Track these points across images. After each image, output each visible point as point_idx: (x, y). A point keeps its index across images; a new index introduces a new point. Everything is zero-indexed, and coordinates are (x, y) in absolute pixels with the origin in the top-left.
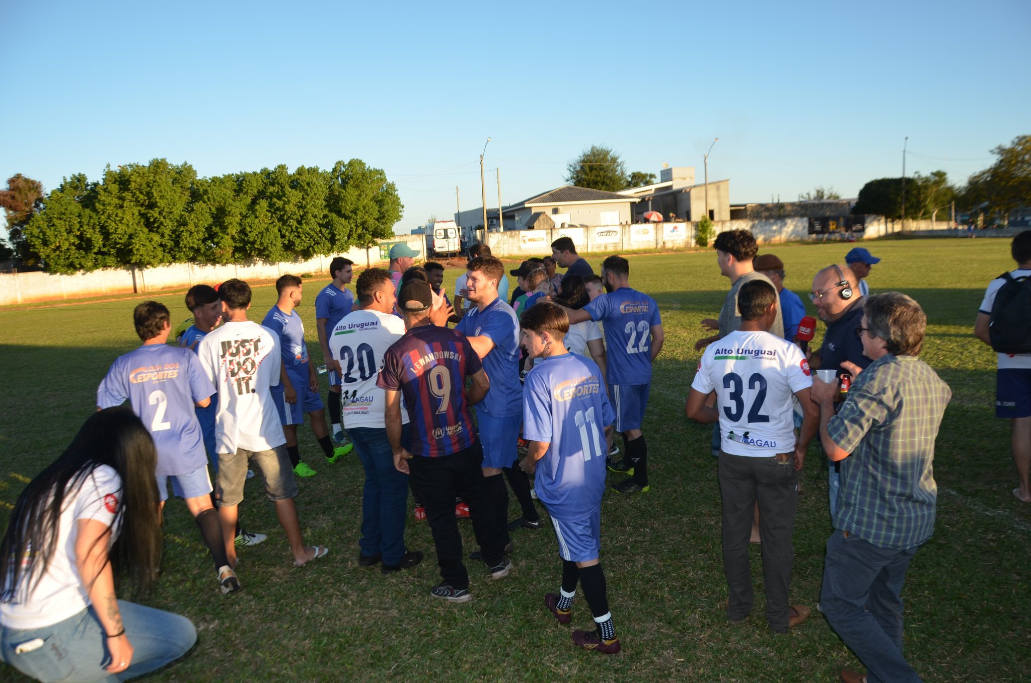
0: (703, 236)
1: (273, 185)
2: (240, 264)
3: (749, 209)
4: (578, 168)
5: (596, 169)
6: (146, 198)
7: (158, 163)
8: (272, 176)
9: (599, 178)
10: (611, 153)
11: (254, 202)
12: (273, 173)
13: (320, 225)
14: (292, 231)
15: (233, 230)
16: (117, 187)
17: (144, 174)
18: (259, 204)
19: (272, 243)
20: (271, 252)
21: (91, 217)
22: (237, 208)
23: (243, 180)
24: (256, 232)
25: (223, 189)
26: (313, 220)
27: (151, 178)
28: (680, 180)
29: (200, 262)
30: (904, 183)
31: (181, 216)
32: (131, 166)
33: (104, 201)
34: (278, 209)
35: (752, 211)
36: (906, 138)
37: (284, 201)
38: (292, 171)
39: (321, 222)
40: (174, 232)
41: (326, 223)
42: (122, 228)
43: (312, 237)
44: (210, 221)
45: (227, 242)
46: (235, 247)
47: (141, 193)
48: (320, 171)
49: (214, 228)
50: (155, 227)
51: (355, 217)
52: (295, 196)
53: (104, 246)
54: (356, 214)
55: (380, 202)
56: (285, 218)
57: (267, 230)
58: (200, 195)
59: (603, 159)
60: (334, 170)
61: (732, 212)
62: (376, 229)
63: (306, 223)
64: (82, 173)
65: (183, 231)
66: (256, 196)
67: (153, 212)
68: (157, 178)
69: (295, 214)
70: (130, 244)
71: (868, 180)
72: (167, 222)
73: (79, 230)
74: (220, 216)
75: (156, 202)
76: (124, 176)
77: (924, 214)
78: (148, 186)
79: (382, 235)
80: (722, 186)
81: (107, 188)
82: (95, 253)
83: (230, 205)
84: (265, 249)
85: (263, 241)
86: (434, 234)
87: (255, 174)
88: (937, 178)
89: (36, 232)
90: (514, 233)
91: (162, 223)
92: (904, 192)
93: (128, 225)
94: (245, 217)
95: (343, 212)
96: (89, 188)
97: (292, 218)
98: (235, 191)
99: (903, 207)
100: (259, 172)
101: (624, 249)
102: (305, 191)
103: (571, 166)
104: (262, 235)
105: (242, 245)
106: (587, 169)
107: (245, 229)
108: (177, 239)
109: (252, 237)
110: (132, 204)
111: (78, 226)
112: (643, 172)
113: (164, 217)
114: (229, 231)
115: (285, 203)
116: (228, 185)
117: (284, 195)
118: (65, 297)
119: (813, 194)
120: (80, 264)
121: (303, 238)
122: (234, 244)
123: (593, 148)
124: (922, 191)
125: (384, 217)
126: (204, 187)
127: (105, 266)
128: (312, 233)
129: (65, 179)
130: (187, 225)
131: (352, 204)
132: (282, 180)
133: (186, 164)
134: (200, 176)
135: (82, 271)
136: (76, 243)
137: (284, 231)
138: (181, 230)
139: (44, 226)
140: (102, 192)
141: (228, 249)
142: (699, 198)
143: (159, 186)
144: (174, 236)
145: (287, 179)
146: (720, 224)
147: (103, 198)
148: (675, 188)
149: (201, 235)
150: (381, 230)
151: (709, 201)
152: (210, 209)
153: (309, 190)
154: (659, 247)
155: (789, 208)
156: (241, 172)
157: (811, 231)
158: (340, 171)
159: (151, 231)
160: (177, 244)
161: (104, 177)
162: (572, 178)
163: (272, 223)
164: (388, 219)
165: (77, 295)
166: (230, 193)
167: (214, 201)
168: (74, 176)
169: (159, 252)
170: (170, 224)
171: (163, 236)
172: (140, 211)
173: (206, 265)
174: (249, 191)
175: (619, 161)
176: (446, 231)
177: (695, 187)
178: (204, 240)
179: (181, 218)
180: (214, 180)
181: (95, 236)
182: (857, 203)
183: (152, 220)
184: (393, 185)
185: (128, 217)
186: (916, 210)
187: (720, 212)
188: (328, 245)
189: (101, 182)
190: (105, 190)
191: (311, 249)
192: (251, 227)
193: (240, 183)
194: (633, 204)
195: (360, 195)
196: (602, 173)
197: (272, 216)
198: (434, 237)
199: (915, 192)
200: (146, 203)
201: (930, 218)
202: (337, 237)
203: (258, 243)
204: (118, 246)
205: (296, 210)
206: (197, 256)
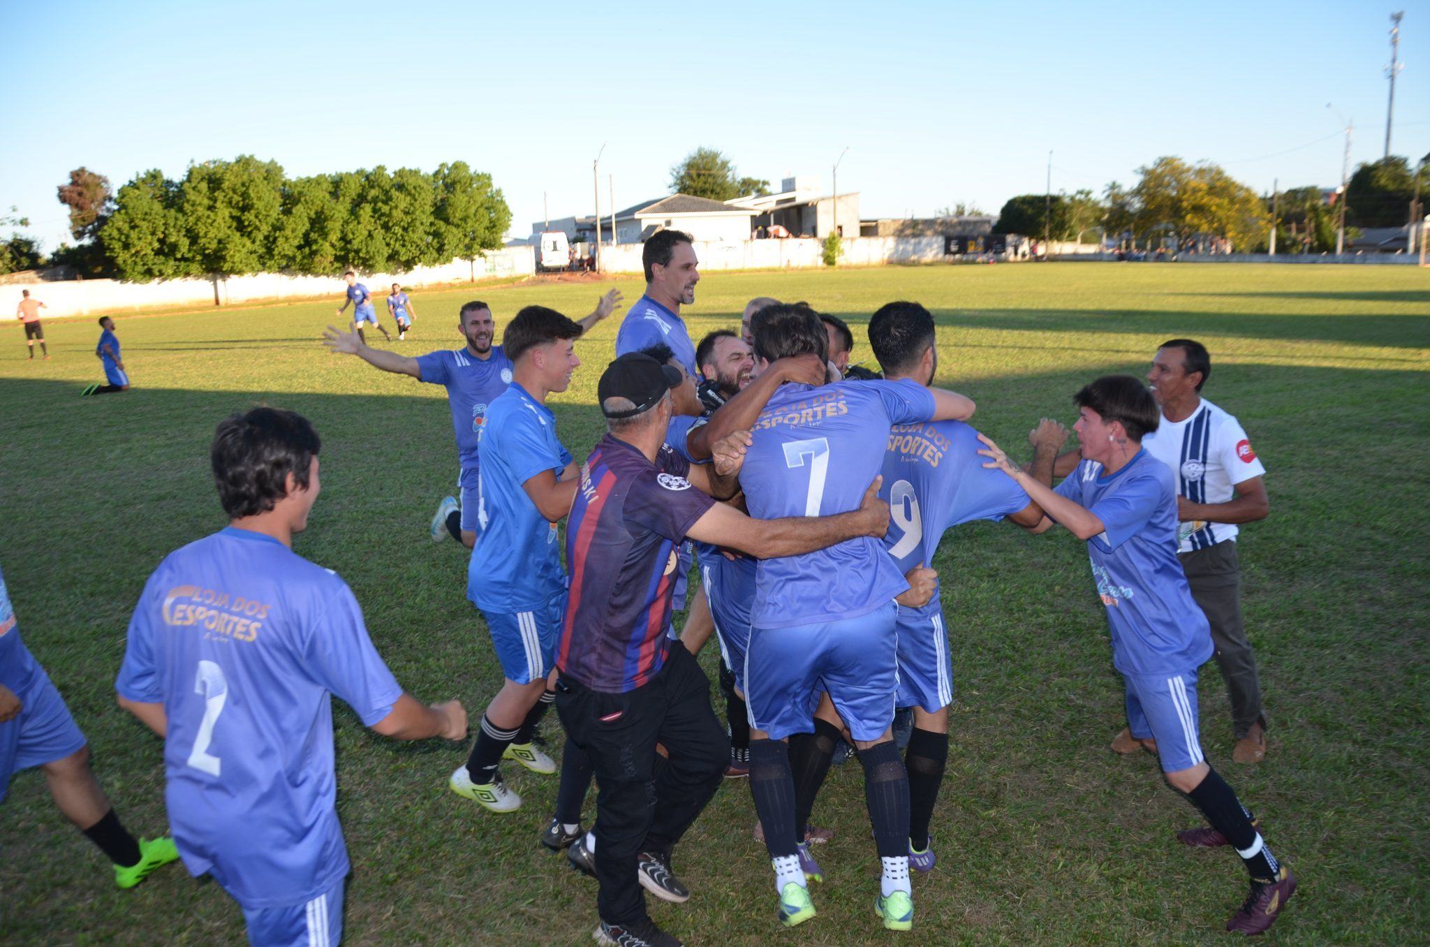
0: (831, 254)
1: (373, 187)
3: (881, 226)
4: (683, 173)
5: (703, 175)
6: (240, 199)
7: (246, 159)
8: (371, 177)
9: (707, 186)
10: (721, 156)
11: (355, 206)
12: (371, 174)
13: (428, 234)
14: (397, 239)
15: (334, 237)
16: (206, 185)
18: (361, 208)
19: (376, 253)
20: (376, 262)
21: (176, 219)
22: (338, 212)
23: (339, 181)
24: (359, 239)
25: (319, 190)
26: (420, 228)
27: (245, 177)
28: (804, 191)
29: (292, 272)
31: (278, 220)
32: (215, 162)
33: (192, 201)
34: (383, 215)
35: (884, 229)
37: (390, 206)
38: (390, 172)
39: (428, 230)
40: (266, 238)
41: (434, 231)
42: (212, 232)
43: (417, 246)
44: (308, 226)
45: (327, 250)
46: (335, 255)
47: (235, 193)
48: (422, 174)
49: (312, 234)
50: (248, 232)
51: (463, 224)
52: (402, 201)
53: (190, 251)
54: (465, 222)
55: (490, 209)
56: (390, 224)
57: (372, 237)
58: (295, 197)
59: (711, 163)
60: (436, 174)
61: (862, 228)
62: (485, 239)
63: (413, 231)
64: (158, 168)
65: (278, 237)
66: (355, 200)
67: (248, 215)
69: (402, 221)
70: (223, 249)
71: (1011, 196)
72: (262, 226)
73: (162, 233)
74: (318, 222)
75: (252, 204)
76: (212, 173)
77: (1070, 235)
78: (243, 186)
79: (490, 246)
80: (852, 198)
82: (176, 260)
83: (330, 209)
84: (369, 259)
85: (367, 249)
86: (543, 246)
87: (350, 174)
89: (115, 234)
90: (628, 246)
91: (256, 227)
92: (1048, 210)
93: (219, 228)
94: (347, 222)
95: (452, 219)
97: (398, 225)
98: (332, 193)
99: (1047, 227)
100: (354, 172)
101: (747, 267)
103: (674, 170)
105: (343, 253)
106: (694, 174)
107: (346, 236)
108: (270, 244)
109: (356, 244)
110: (224, 205)
111: (162, 229)
112: (755, 178)
113: (260, 221)
114: (329, 237)
115: (391, 208)
116: (324, 186)
117: (390, 199)
119: (953, 210)
120: (158, 271)
121: (409, 247)
122: (334, 252)
123: (700, 150)
124: (1067, 210)
125: (494, 226)
126: (298, 189)
127: (187, 274)
128: (419, 242)
130: (284, 230)
131: (461, 211)
132: (384, 182)
133: (272, 161)
134: (291, 176)
135: (159, 280)
136: (157, 248)
137: (388, 240)
138: (277, 235)
139: (126, 228)
141: (327, 258)
142: (826, 212)
144: (267, 242)
145: (389, 181)
146: (849, 241)
147: (193, 198)
148: (799, 201)
149: (296, 243)
150: (491, 240)
151: (837, 216)
152: (308, 213)
153: (416, 194)
154: (783, 265)
155: (924, 225)
156: (336, 172)
157: (947, 251)
158: (443, 173)
159: (242, 235)
160: (269, 250)
161: (187, 174)
162: (675, 184)
163: (376, 230)
164: (498, 228)
165: (151, 306)
166: (329, 196)
167: (313, 204)
168: (148, 171)
169: (250, 260)
170: (265, 228)
171: (255, 241)
172: (232, 213)
173: (296, 275)
174: (348, 194)
175: (730, 165)
176: (555, 243)
177: (823, 199)
178: (300, 247)
179: (277, 222)
180: (309, 180)
181: (180, 239)
182: (999, 221)
183: (246, 223)
184: (500, 191)
185: (219, 220)
186: (1060, 230)
187: (849, 228)
188: (435, 255)
189: (184, 180)
190: (192, 189)
191: (414, 260)
192: (353, 234)
193: (337, 185)
194: (753, 217)
195: (469, 201)
196: (710, 180)
197: (375, 222)
198: (543, 250)
199: (1060, 212)
200: (241, 205)
201: (1075, 240)
202: (446, 247)
203: (364, 251)
204: (207, 252)
205: (401, 215)
206: (288, 266)
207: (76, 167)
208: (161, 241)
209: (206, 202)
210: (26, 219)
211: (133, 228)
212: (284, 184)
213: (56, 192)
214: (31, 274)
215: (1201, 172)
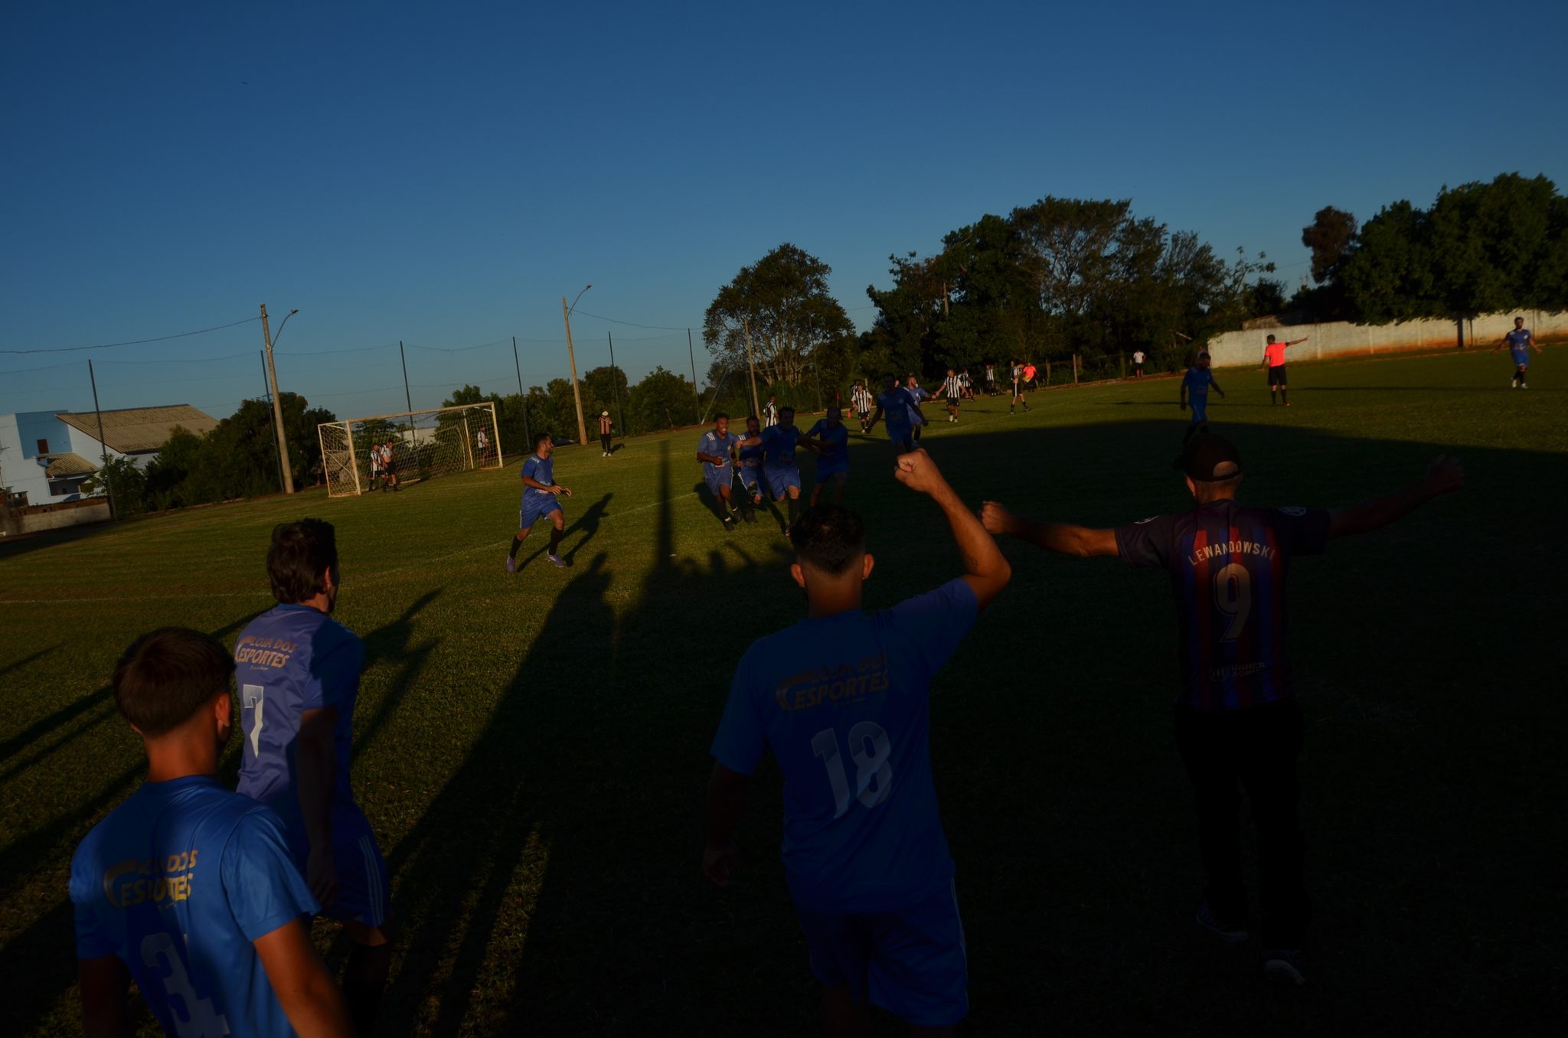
6: (1497, 225)
16: (1458, 213)
21: (1422, 253)
27: (1506, 199)
31: (1542, 246)
32: (1469, 186)
40: (1525, 268)
42: (1461, 266)
47: (1492, 219)
50: (1503, 262)
53: (1434, 287)
64: (1406, 199)
67: (1505, 243)
70: (1472, 284)
72: (1521, 255)
75: (1511, 230)
76: (1469, 199)
78: (1502, 210)
81: (1444, 216)
82: (1420, 298)
89: (1356, 273)
91: (1514, 256)
93: (1469, 261)
108: (1529, 275)
110: (1478, 233)
111: (1406, 265)
113: (1519, 249)
118: (1372, 352)
127: (1427, 315)
129: (1384, 208)
130: (1548, 258)
133: (1540, 175)
135: (1396, 321)
136: (1399, 286)
138: (1539, 264)
139: (1367, 266)
140: (1440, 221)
143: (1517, 209)
144: (1525, 272)
147: (1442, 229)
159: (1496, 267)
160: (1528, 282)
161: (1436, 202)
165: (1387, 349)
168: (1395, 203)
169: (1505, 295)
170: (1525, 257)
171: (1511, 273)
172: (1486, 242)
179: (1541, 248)
181: (1425, 275)
183: (1502, 253)
185: (1470, 251)
189: (1433, 209)
200: (1497, 231)
204: (1453, 287)
206: (1550, 302)
207: (1322, 207)
208: (1402, 278)
209: (1456, 231)
210: (1273, 264)
211: (1375, 264)
212: (1553, 202)
213: (1301, 234)
214: (1272, 319)
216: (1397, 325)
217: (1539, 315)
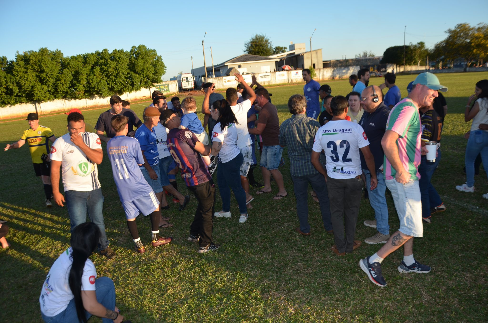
1: (102, 59)
2: (88, 99)
3: (332, 63)
4: (250, 46)
5: (258, 46)
6: (39, 68)
7: (43, 50)
8: (101, 54)
9: (260, 50)
10: (265, 38)
11: (93, 68)
12: (101, 53)
13: (126, 78)
14: (113, 81)
15: (84, 82)
16: (23, 62)
17: (36, 56)
18: (95, 69)
19: (103, 88)
20: (103, 92)
21: (11, 78)
22: (85, 71)
23: (87, 57)
24: (95, 83)
25: (77, 62)
26: (122, 76)
27: (40, 58)
28: (298, 50)
29: (68, 98)
30: (405, 48)
31: (57, 76)
33: (17, 70)
34: (105, 71)
35: (333, 63)
36: (406, 26)
37: (108, 67)
38: (110, 52)
39: (126, 76)
40: (54, 84)
41: (129, 76)
42: (27, 83)
43: (122, 84)
44: (72, 78)
45: (81, 88)
46: (85, 90)
47: (36, 65)
48: (124, 51)
49: (74, 81)
50: (44, 82)
51: (143, 73)
52: (113, 64)
53: (19, 92)
54: (143, 72)
55: (155, 66)
56: (109, 75)
57: (100, 81)
58: (66, 65)
59: (261, 40)
60: (131, 51)
61: (324, 64)
62: (153, 79)
63: (119, 77)
65: (58, 84)
66: (93, 65)
67: (43, 75)
68: (44, 57)
69: (114, 73)
70: (33, 91)
71: (388, 47)
72: (50, 79)
73: (5, 85)
74: (76, 75)
75: (44, 70)
76: (27, 57)
77: (414, 63)
78: (39, 62)
79: (156, 82)
80: (319, 52)
81: (18, 63)
82: (15, 96)
83: (81, 70)
84: (100, 91)
85: (98, 86)
86: (182, 80)
87: (92, 54)
88: (420, 45)
90: (220, 78)
91: (48, 80)
92: (405, 52)
93: (31, 81)
94: (89, 75)
95: (137, 71)
96: (9, 63)
97: (112, 75)
98: (83, 62)
99: (404, 59)
100: (94, 53)
101: (273, 84)
102: (118, 61)
103: (246, 44)
104: (98, 84)
105: (88, 89)
106: (254, 46)
107: (89, 81)
108: (56, 87)
109: (93, 85)
110: (32, 71)
111: (5, 83)
112: (281, 46)
113: (49, 77)
114: (81, 82)
115: (108, 68)
116: (80, 60)
117: (108, 64)
118: (2, 119)
119: (362, 54)
120: (8, 102)
121: (118, 84)
122: (84, 89)
123: (256, 36)
124: (413, 52)
125: (157, 73)
126: (68, 62)
127: (21, 102)
128: (123, 82)
130: (61, 81)
131: (141, 67)
132: (106, 56)
133: (57, 50)
134: (65, 56)
135: (9, 105)
136: (5, 92)
137: (108, 82)
138: (58, 83)
140: (16, 65)
141: (82, 91)
142: (308, 58)
143: (45, 61)
144: (54, 86)
145: (108, 56)
146: (318, 70)
147: (17, 68)
148: (296, 53)
149: (68, 85)
150: (156, 79)
151: (313, 59)
152: (71, 72)
153: (120, 61)
154: (290, 82)
155: (351, 62)
156: (85, 53)
158: (134, 51)
159: (42, 84)
160: (56, 90)
161: (16, 58)
162: (247, 50)
163: (103, 78)
164: (159, 74)
165: (8, 117)
166: (81, 64)
167: (73, 68)
169: (48, 94)
170: (52, 80)
171: (49, 86)
172: (36, 74)
173: (71, 100)
174: (90, 63)
175: (269, 41)
176: (187, 78)
177: (306, 53)
178: (70, 88)
179: (57, 77)
180: (72, 58)
181: (14, 87)
182: (383, 58)
183: (43, 79)
184: (161, 57)
185: (30, 78)
186: (410, 61)
187: (318, 65)
188: (131, 87)
189: (15, 60)
190: (17, 64)
191: (122, 90)
192: (92, 80)
193: (85, 59)
194: (276, 62)
195: (145, 63)
196: (261, 47)
197: (102, 75)
198: (182, 81)
199: (410, 52)
200: (39, 70)
201: (417, 64)
202: (135, 83)
203: (96, 88)
204: (27, 92)
205: (114, 71)
206: (67, 96)
208: (7, 88)
212: (62, 60)
215: (479, 29)
216: (10, 107)
217: (65, 101)
